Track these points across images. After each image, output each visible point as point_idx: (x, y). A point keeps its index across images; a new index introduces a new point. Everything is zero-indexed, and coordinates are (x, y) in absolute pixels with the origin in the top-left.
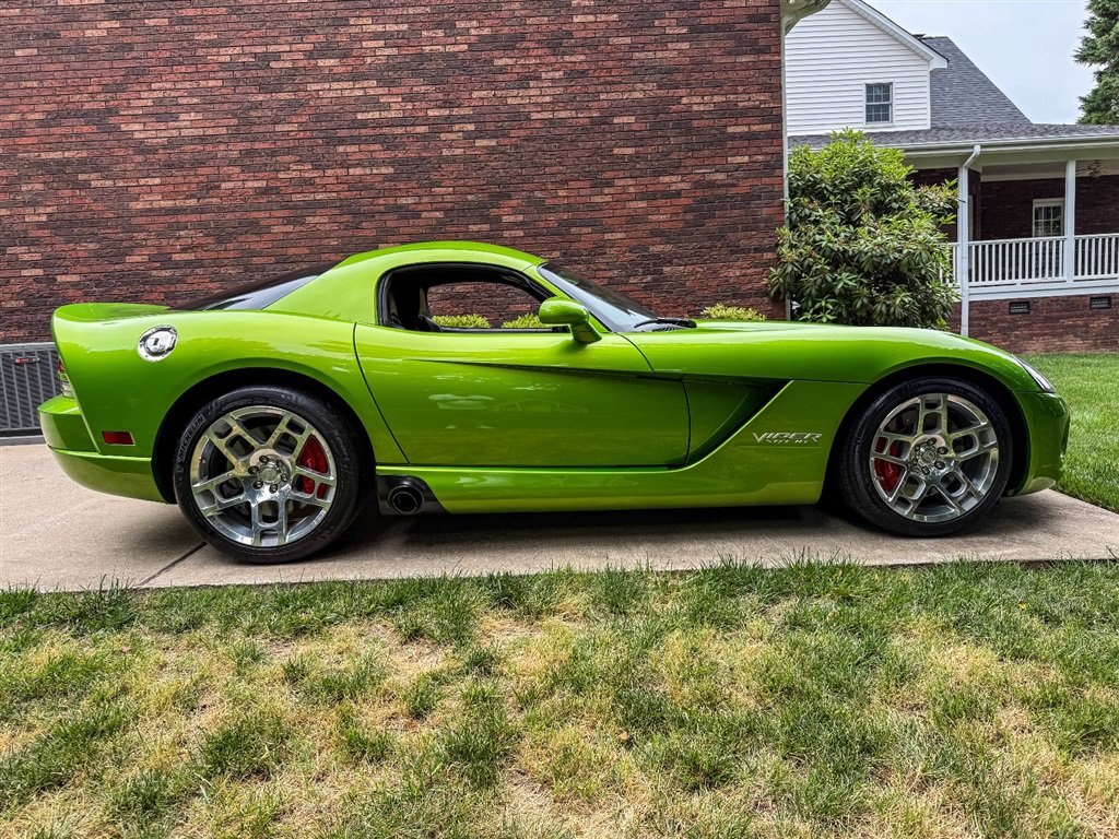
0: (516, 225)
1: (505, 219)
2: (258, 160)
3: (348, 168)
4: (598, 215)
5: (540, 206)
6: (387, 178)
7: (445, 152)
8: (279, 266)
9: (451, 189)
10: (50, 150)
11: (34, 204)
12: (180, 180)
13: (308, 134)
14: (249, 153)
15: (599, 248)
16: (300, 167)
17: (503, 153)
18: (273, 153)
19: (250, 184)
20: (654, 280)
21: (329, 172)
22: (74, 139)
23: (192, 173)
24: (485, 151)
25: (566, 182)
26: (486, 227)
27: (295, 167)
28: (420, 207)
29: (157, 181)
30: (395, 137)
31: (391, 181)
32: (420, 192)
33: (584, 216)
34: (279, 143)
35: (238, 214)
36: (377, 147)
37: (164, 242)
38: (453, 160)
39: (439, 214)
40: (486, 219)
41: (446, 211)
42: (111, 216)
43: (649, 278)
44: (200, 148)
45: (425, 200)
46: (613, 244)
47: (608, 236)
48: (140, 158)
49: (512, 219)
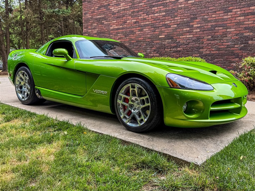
0: (198, 28)
1: (195, 26)
2: (135, 14)
3: (154, 14)
4: (225, 22)
5: (206, 20)
6: (164, 16)
7: (179, 6)
8: (137, 43)
9: (180, 18)
10: (98, 15)
11: (94, 29)
12: (119, 21)
13: (146, 5)
14: (133, 12)
15: (225, 34)
16: (144, 15)
17: (196, 4)
18: (138, 12)
19: (133, 21)
20: (245, 46)
21: (150, 16)
22: (102, 13)
23: (122, 19)
24: (191, 4)
25: (215, 12)
26: (188, 29)
27: (142, 15)
28: (171, 24)
29: (115, 21)
30: (166, 3)
31: (164, 17)
32: (171, 19)
33: (221, 23)
34: (140, 9)
35: (130, 29)
36: (162, 7)
37: (115, 37)
38: (181, 8)
39: (176, 26)
40: (189, 26)
41: (177, 24)
42: (107, 31)
43: (242, 45)
44: (124, 12)
45: (172, 22)
46: (230, 33)
47: (228, 30)
48: (113, 16)
49: (196, 26)
